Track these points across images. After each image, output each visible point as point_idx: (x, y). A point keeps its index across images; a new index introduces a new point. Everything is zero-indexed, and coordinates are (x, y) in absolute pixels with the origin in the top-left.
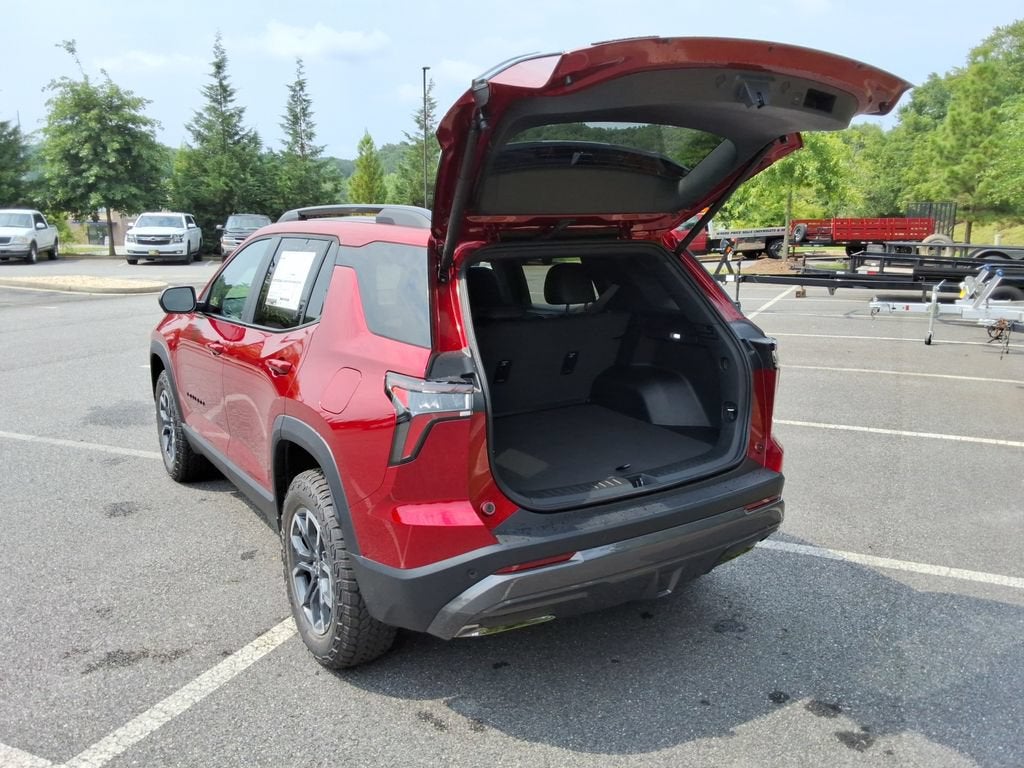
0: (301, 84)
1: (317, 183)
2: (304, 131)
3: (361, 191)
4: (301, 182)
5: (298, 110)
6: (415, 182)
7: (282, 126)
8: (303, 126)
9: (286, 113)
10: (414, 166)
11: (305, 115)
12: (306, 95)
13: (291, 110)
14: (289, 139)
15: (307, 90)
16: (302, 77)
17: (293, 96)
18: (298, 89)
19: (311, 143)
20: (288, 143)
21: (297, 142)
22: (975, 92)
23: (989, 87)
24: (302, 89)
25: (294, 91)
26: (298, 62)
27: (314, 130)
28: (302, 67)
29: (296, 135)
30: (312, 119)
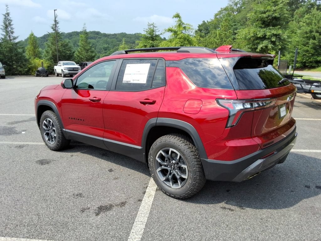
0: (8, 14)
1: (16, 49)
2: (10, 31)
3: (31, 52)
4: (10, 49)
5: (7, 23)
6: (53, 49)
7: (1, 29)
8: (10, 29)
9: (3, 24)
10: (52, 43)
11: (10, 25)
12: (10, 18)
13: (5, 23)
14: (5, 34)
15: (10, 16)
16: (8, 12)
17: (5, 18)
18: (7, 15)
19: (13, 35)
20: (4, 35)
21: (7, 35)
22: (224, 26)
23: (228, 24)
24: (8, 16)
25: (5, 16)
26: (6, 6)
27: (14, 30)
28: (8, 8)
29: (7, 32)
30: (13, 26)
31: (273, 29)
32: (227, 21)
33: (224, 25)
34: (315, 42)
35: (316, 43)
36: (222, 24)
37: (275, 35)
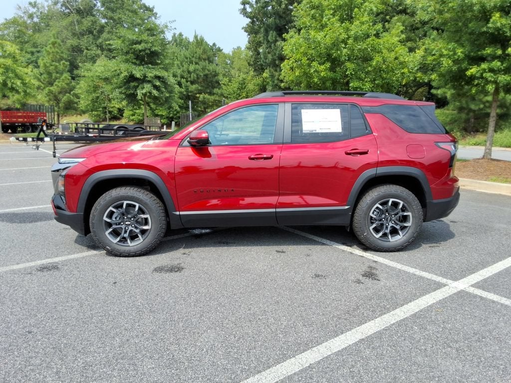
31: (152, 68)
32: (56, 45)
33: (51, 51)
34: (183, 90)
35: (183, 92)
36: (48, 48)
37: (158, 78)
